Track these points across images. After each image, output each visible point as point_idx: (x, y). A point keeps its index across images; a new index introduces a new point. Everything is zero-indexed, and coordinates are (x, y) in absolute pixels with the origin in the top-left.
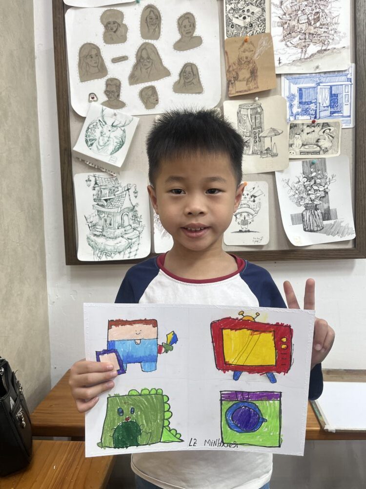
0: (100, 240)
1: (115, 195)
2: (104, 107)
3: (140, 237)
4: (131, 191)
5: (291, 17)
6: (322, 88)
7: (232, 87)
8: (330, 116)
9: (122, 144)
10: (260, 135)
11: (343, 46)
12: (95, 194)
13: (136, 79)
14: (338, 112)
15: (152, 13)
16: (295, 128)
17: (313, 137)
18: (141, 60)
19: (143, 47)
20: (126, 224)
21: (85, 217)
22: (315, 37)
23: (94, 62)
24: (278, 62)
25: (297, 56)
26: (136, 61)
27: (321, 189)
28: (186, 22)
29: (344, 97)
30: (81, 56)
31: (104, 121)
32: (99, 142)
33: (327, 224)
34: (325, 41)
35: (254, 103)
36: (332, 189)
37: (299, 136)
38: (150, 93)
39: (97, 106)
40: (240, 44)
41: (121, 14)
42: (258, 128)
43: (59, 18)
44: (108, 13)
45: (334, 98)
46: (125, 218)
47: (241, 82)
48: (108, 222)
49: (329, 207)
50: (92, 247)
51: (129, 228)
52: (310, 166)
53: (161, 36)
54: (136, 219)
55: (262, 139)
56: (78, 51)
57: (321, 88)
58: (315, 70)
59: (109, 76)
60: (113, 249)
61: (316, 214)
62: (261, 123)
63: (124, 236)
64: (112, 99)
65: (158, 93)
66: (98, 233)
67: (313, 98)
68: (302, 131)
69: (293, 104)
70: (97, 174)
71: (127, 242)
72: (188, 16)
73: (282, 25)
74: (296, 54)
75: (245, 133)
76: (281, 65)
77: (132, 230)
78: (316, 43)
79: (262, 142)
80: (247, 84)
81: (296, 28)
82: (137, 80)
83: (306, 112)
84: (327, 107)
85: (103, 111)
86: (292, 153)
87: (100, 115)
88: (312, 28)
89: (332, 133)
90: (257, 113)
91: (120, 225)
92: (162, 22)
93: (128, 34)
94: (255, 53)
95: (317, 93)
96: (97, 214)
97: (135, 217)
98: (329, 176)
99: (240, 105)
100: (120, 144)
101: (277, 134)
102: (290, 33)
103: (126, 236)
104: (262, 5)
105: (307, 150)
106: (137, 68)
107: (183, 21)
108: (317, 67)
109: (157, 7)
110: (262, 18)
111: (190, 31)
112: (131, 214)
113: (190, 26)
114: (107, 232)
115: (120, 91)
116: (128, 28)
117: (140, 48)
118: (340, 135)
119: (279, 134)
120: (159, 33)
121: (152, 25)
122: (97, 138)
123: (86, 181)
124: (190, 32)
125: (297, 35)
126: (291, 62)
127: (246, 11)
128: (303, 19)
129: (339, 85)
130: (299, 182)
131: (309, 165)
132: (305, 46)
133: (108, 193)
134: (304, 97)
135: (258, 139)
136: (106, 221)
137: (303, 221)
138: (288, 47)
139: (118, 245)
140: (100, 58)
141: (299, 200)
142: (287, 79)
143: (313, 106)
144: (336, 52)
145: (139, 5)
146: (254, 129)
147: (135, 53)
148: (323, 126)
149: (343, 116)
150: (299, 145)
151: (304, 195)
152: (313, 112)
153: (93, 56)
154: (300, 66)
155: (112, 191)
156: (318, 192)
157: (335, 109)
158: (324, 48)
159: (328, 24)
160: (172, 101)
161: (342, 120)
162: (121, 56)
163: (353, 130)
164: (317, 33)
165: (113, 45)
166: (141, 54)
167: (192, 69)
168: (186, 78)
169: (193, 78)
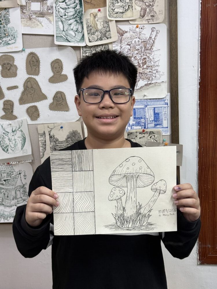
0: (1, 208)
1: (11, 177)
4: (22, 175)
6: (149, 109)
8: (155, 127)
11: (162, 81)
13: (24, 100)
15: (33, 58)
16: (131, 135)
18: (27, 89)
19: (28, 80)
20: (18, 196)
22: (143, 75)
26: (23, 89)
28: (56, 65)
29: (163, 115)
34: (150, 78)
37: (134, 140)
38: (34, 110)
41: (13, 58)
44: (3, 57)
45: (157, 116)
46: (18, 193)
48: (6, 195)
51: (20, 199)
53: (40, 73)
54: (25, 193)
57: (147, 109)
60: (9, 214)
63: (17, 205)
64: (8, 114)
65: (39, 110)
67: (143, 115)
68: (136, 136)
72: (58, 61)
77: (23, 201)
78: (144, 79)
82: (25, 102)
83: (138, 124)
84: (152, 121)
88: (141, 69)
89: (156, 138)
91: (14, 197)
92: (41, 64)
93: (18, 71)
95: (145, 112)
106: (24, 94)
107: (54, 64)
108: (145, 96)
109: (37, 54)
111: (59, 71)
112: (22, 190)
113: (59, 68)
114: (5, 202)
115: (13, 109)
116: (18, 68)
117: (26, 81)
118: (161, 140)
120: (39, 71)
121: (34, 65)
128: (135, 63)
129: (159, 107)
133: (6, 175)
134: (137, 114)
139: (13, 211)
143: (143, 120)
144: (158, 86)
145: (24, 52)
147: (23, 84)
148: (150, 133)
149: (163, 127)
152: (143, 124)
155: (9, 175)
157: (158, 123)
158: (149, 82)
159: (152, 66)
160: (49, 116)
161: (163, 130)
162: (13, 85)
163: (170, 137)
164: (144, 72)
165: (7, 78)
166: (27, 85)
167: (61, 95)
168: (57, 101)
169: (63, 101)
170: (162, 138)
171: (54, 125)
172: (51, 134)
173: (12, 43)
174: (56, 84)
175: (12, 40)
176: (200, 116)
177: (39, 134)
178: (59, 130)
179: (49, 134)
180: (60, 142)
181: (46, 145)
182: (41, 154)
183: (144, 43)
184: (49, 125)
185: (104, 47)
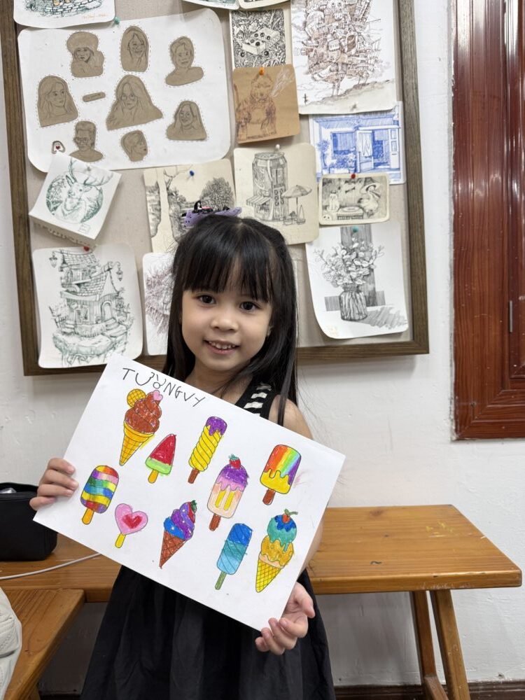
0: (72, 340)
1: (91, 278)
2: (74, 159)
3: (129, 333)
4: (114, 271)
5: (318, 42)
6: (362, 133)
7: (243, 132)
8: (374, 169)
9: (97, 208)
10: (283, 195)
11: (386, 80)
12: (63, 277)
13: (116, 121)
14: (383, 164)
15: (136, 37)
16: (330, 184)
17: (353, 197)
18: (123, 98)
19: (125, 80)
20: (108, 316)
21: (50, 308)
22: (349, 68)
23: (59, 100)
24: (304, 99)
25: (327, 92)
26: (115, 99)
27: (364, 265)
28: (181, 49)
29: (390, 145)
30: (41, 93)
31: (73, 178)
32: (65, 206)
33: (371, 312)
34: (363, 73)
35: (274, 153)
36: (378, 264)
37: (335, 195)
38: (136, 140)
39: (64, 157)
40: (254, 77)
41: (96, 39)
42: (280, 185)
43: (10, 41)
44: (77, 37)
46: (107, 308)
47: (255, 125)
48: (82, 315)
49: (374, 289)
50: (61, 350)
51: (111, 321)
52: (352, 235)
54: (121, 309)
55: (285, 200)
56: (38, 87)
57: (360, 133)
58: (352, 110)
59: (80, 119)
60: (89, 351)
61: (358, 298)
62: (283, 179)
63: (105, 333)
64: (85, 149)
65: (147, 140)
66: (68, 331)
67: (352, 146)
68: (339, 188)
69: (325, 153)
70: (65, 249)
71: (110, 341)
72: (184, 41)
73: (307, 53)
74: (325, 89)
75: (263, 192)
76: (307, 103)
77: (117, 324)
78: (351, 75)
79: (286, 205)
80: (262, 128)
81: (325, 56)
82: (118, 123)
83: (342, 163)
84: (370, 157)
85: (72, 163)
86: (327, 218)
87: (67, 169)
88: (346, 56)
89: (378, 190)
91: (99, 318)
92: (150, 49)
93: (104, 64)
94: (272, 90)
95: (355, 140)
96: (66, 303)
97: (120, 307)
98: (375, 248)
99: (256, 155)
100: (95, 209)
101: (304, 193)
102: (317, 63)
103: (108, 333)
104: (280, 27)
105: (347, 214)
106: (117, 109)
107: (177, 47)
108: (354, 106)
109: (143, 29)
110: (281, 44)
111: (187, 60)
112: (114, 303)
113: (187, 54)
114: (81, 328)
115: (94, 138)
117: (121, 82)
118: (388, 193)
119: (308, 193)
120: (147, 63)
121: (136, 52)
122: (63, 199)
123: (50, 259)
124: (187, 62)
125: (327, 66)
126: (321, 99)
127: (259, 35)
128: (334, 45)
129: (383, 129)
130: (336, 254)
131: (349, 234)
132: (337, 80)
133: (81, 274)
134: (339, 144)
135: (280, 200)
136: (79, 313)
137: (341, 307)
138: (315, 80)
139: (96, 346)
140: (67, 96)
141: (337, 279)
142: (317, 122)
143: (351, 156)
144: (377, 87)
145: (118, 26)
146: (275, 187)
148: (365, 181)
149: (390, 169)
150: (336, 207)
151: (343, 272)
152: (352, 164)
153: (58, 93)
154: (332, 105)
155: (87, 272)
156: (361, 269)
157: (380, 160)
158: (362, 82)
159: (366, 51)
160: (165, 150)
161: (390, 174)
162: (95, 92)
163: (404, 187)
164: (352, 62)
165: (84, 78)
166: (123, 90)
167: (191, 109)
168: (183, 120)
169: (193, 121)
170: (390, 189)
171: (177, 170)
172: (171, 188)
173: (94, 8)
174: (181, 86)
176: (456, 151)
177: (145, 187)
178: (188, 179)
179: (168, 189)
180: (189, 205)
181: (160, 210)
182: (152, 228)
183: (351, 7)
184: (167, 170)
185: (273, 14)
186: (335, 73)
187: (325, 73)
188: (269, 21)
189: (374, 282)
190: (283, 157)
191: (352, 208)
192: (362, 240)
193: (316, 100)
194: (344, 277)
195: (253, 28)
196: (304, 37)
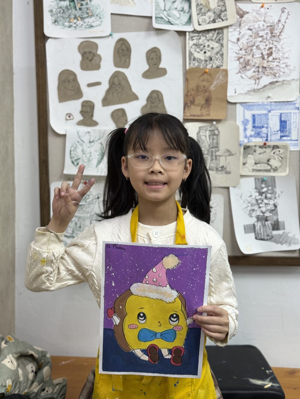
1: (86, 202)
4: (101, 199)
5: (246, 52)
6: (273, 115)
7: (188, 110)
8: (280, 139)
10: (216, 154)
11: (293, 78)
13: (108, 101)
14: (287, 136)
15: (123, 46)
16: (248, 149)
17: (264, 157)
18: (114, 86)
19: (115, 74)
22: (267, 70)
23: (71, 86)
24: (234, 92)
25: (250, 87)
26: (108, 87)
27: (271, 203)
28: (153, 55)
29: (292, 123)
30: (60, 80)
33: (276, 235)
34: (276, 74)
35: (212, 126)
36: (281, 203)
37: (252, 155)
38: (120, 114)
41: (96, 46)
42: (215, 147)
43: (41, 46)
44: (85, 44)
45: (283, 124)
47: (196, 107)
49: (278, 219)
52: (262, 183)
55: (218, 157)
56: (58, 76)
57: (271, 115)
58: (267, 99)
59: (84, 98)
61: (267, 225)
62: (217, 143)
64: (87, 119)
67: (265, 123)
68: (255, 151)
69: (247, 127)
72: (155, 50)
73: (238, 59)
74: (250, 85)
76: (236, 94)
79: (218, 161)
80: (201, 110)
81: (250, 62)
82: (109, 103)
83: (258, 135)
84: (278, 131)
86: (245, 171)
88: (265, 62)
89: (281, 154)
90: (214, 134)
93: (102, 62)
94: (211, 84)
95: (268, 119)
98: (278, 192)
99: (199, 127)
101: (231, 154)
102: (245, 67)
104: (221, 41)
105: (259, 168)
106: (109, 93)
107: (151, 54)
108: (269, 97)
109: (128, 40)
110: (221, 53)
113: (157, 59)
114: (76, 234)
115: (93, 112)
116: (102, 58)
117: (112, 75)
118: (288, 157)
119: (233, 155)
120: (129, 63)
121: (123, 55)
124: (156, 64)
125: (252, 68)
126: (246, 92)
127: (206, 46)
128: (258, 55)
129: (287, 113)
130: (251, 196)
131: (260, 181)
132: (258, 78)
134: (256, 122)
135: (214, 157)
136: (76, 224)
137: (255, 231)
138: (243, 78)
140: (77, 83)
141: (251, 212)
142: (242, 106)
143: (264, 130)
144: (286, 84)
145: (112, 38)
146: (211, 148)
148: (273, 148)
149: (291, 140)
150: (252, 163)
151: (256, 208)
152: (265, 136)
153: (71, 81)
154: (253, 95)
156: (269, 205)
157: (285, 134)
158: (275, 80)
159: (279, 59)
161: (291, 144)
162: (95, 81)
164: (269, 66)
165: (88, 72)
166: (113, 81)
167: (158, 95)
168: (153, 103)
169: (159, 103)
170: (290, 153)
173: (97, 26)
175: (96, 21)
183: (271, 27)
185: (217, 32)
186: (257, 73)
187: (250, 73)
188: (213, 36)
189: (277, 214)
190: (217, 129)
191: (263, 165)
192: (269, 186)
193: (242, 92)
194: (256, 211)
195: (203, 42)
196: (236, 48)
